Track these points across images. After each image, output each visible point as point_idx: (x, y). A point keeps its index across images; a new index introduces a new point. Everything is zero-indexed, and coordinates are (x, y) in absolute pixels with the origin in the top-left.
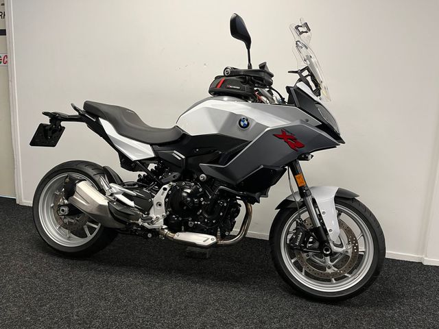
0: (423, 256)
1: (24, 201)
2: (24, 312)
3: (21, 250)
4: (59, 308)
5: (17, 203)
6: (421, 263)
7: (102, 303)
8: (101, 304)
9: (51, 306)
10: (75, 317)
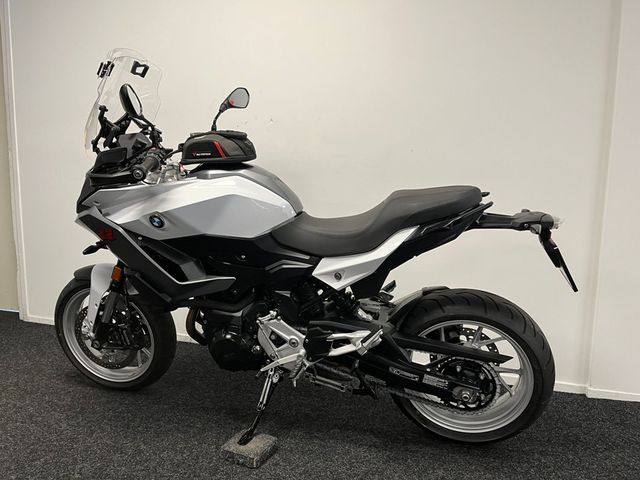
0: (587, 386)
1: (29, 315)
2: (9, 468)
3: (17, 384)
4: (56, 463)
5: (21, 318)
6: (584, 395)
7: (117, 457)
8: (115, 458)
9: (46, 461)
10: (77, 476)
